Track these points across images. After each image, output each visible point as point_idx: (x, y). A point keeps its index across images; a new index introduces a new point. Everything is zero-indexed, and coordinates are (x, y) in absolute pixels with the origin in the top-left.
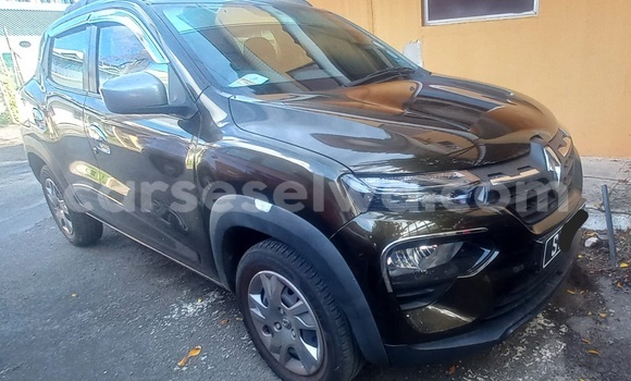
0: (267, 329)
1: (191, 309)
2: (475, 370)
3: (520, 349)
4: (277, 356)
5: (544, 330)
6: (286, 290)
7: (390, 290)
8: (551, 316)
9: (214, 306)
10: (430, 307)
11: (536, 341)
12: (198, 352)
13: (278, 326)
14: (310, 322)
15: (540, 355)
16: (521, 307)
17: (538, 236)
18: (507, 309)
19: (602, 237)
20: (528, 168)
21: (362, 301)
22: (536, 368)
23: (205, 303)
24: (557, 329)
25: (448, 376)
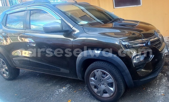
0: (96, 87)
1: (62, 90)
2: (149, 87)
3: (158, 81)
4: (99, 94)
5: (162, 76)
6: (103, 74)
7: (134, 67)
8: (162, 72)
9: (70, 88)
10: (142, 70)
11: (161, 79)
12: (70, 101)
13: (100, 85)
14: (111, 80)
15: (163, 81)
16: (159, 68)
17: (160, 52)
18: (156, 69)
19: (167, 54)
20: (155, 37)
21: (127, 71)
22: (163, 84)
23: (66, 88)
24: (164, 75)
25: (144, 90)
